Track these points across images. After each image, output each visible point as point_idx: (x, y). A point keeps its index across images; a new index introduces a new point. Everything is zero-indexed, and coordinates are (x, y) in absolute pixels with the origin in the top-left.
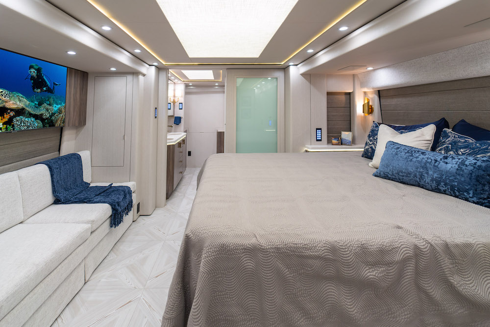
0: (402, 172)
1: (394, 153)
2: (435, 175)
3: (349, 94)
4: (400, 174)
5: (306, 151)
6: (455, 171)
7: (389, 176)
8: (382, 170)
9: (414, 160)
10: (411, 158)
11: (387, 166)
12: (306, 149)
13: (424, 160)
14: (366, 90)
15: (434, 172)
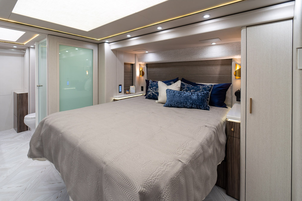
0: (178, 103)
1: (173, 94)
2: (191, 102)
3: (132, 65)
4: (178, 104)
5: (114, 100)
6: (196, 98)
7: (173, 105)
8: (169, 103)
9: (182, 96)
10: (181, 96)
11: (172, 101)
12: (114, 98)
13: (186, 96)
14: (141, 63)
15: (191, 100)
